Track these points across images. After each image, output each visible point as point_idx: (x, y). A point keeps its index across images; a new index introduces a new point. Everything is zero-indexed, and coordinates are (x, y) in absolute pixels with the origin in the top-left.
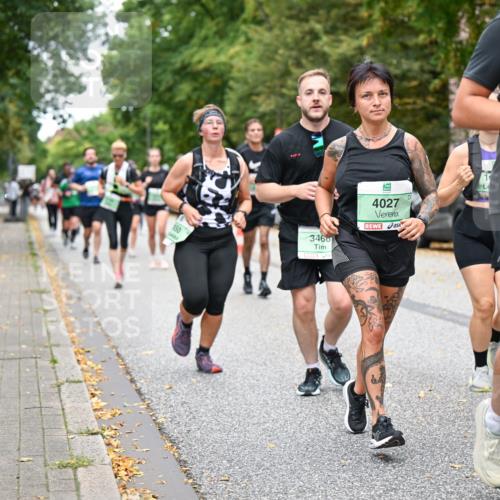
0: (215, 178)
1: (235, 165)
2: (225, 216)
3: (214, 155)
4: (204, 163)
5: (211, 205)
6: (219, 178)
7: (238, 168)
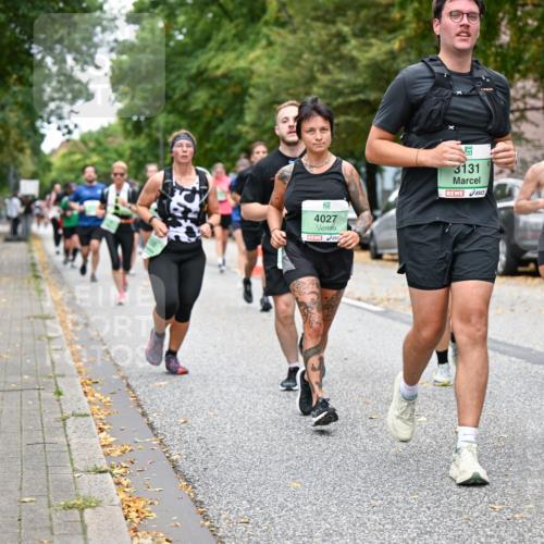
0: (184, 193)
1: (203, 181)
3: (184, 173)
4: (174, 180)
5: (181, 218)
6: (188, 193)
7: (207, 184)
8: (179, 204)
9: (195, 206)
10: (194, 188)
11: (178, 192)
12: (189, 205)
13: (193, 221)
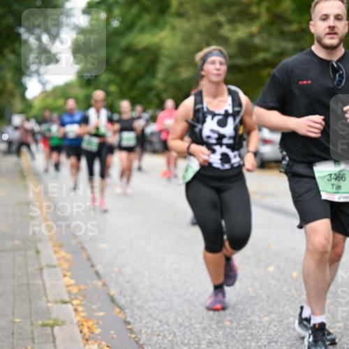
0: (216, 118)
1: (236, 102)
2: (231, 154)
3: (215, 95)
4: (205, 105)
5: (216, 144)
6: (220, 117)
7: (240, 105)
8: (212, 131)
9: (229, 130)
10: (226, 111)
11: (209, 118)
12: (222, 131)
13: (228, 146)
